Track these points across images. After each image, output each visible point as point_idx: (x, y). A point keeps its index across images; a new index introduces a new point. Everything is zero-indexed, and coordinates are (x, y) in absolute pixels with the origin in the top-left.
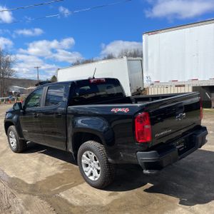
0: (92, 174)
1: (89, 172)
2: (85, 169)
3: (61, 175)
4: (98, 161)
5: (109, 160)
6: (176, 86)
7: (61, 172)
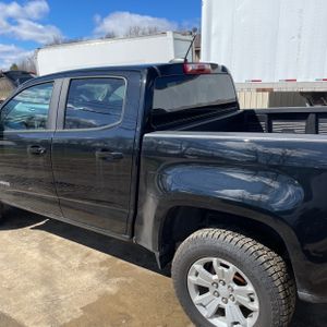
0: (221, 312)
1: (213, 308)
2: (196, 298)
3: (114, 298)
4: (250, 288)
5: (304, 294)
6: (258, 90)
7: (111, 289)
